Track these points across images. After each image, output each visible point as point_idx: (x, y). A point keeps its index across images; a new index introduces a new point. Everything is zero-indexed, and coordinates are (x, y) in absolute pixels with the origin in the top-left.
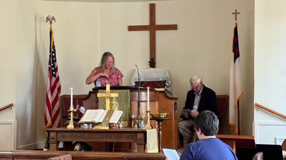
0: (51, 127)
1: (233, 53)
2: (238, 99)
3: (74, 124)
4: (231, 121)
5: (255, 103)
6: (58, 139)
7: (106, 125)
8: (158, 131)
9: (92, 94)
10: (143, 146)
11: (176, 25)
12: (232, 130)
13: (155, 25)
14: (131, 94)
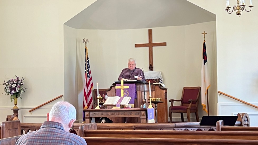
0: (88, 109)
1: (203, 59)
2: (207, 89)
4: (204, 103)
5: (219, 91)
6: (91, 116)
8: (155, 110)
9: (113, 88)
10: (145, 119)
11: (166, 43)
12: (204, 109)
13: (152, 43)
14: (137, 87)
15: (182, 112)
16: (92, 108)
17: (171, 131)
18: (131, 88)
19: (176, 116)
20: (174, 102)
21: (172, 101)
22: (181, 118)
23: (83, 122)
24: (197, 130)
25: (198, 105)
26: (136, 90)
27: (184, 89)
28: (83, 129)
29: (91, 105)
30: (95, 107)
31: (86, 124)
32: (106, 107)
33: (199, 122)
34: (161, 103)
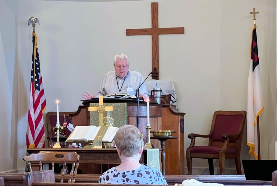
0: (35, 148)
1: (252, 60)
2: (258, 116)
3: (60, 144)
4: (250, 141)
7: (98, 144)
8: (161, 151)
9: (82, 110)
11: (184, 28)
12: (251, 152)
13: (158, 28)
14: (129, 109)
15: (209, 157)
16: (44, 146)
20: (196, 137)
21: (192, 137)
22: (208, 167)
25: (240, 145)
27: (217, 114)
28: (30, 180)
29: (42, 142)
34: (172, 139)
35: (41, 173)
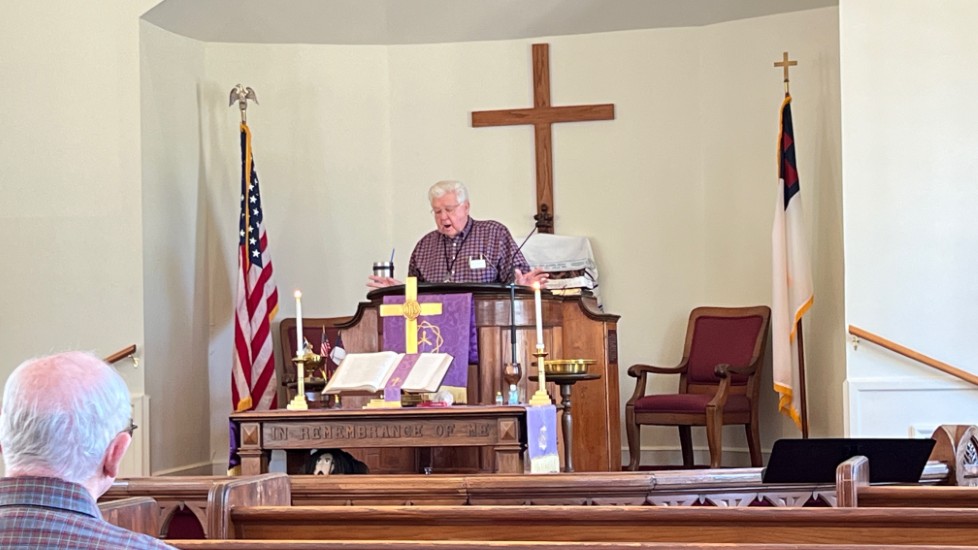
0: (253, 409)
1: (782, 181)
2: (799, 318)
4: (782, 381)
5: (850, 327)
6: (265, 441)
8: (561, 412)
9: (366, 312)
10: (517, 455)
11: (612, 106)
12: (783, 408)
13: (550, 107)
14: (480, 306)
15: (682, 423)
16: (274, 406)
17: (636, 507)
18: (452, 314)
19: (659, 440)
20: (649, 374)
21: (638, 374)
22: (680, 448)
23: (232, 470)
24: (751, 505)
25: (757, 391)
26: (477, 319)
27: (697, 316)
28: (226, 501)
29: (269, 393)
30: (288, 403)
31: (243, 482)
32: (337, 401)
33: (761, 469)
34: (589, 381)
35: (255, 484)
